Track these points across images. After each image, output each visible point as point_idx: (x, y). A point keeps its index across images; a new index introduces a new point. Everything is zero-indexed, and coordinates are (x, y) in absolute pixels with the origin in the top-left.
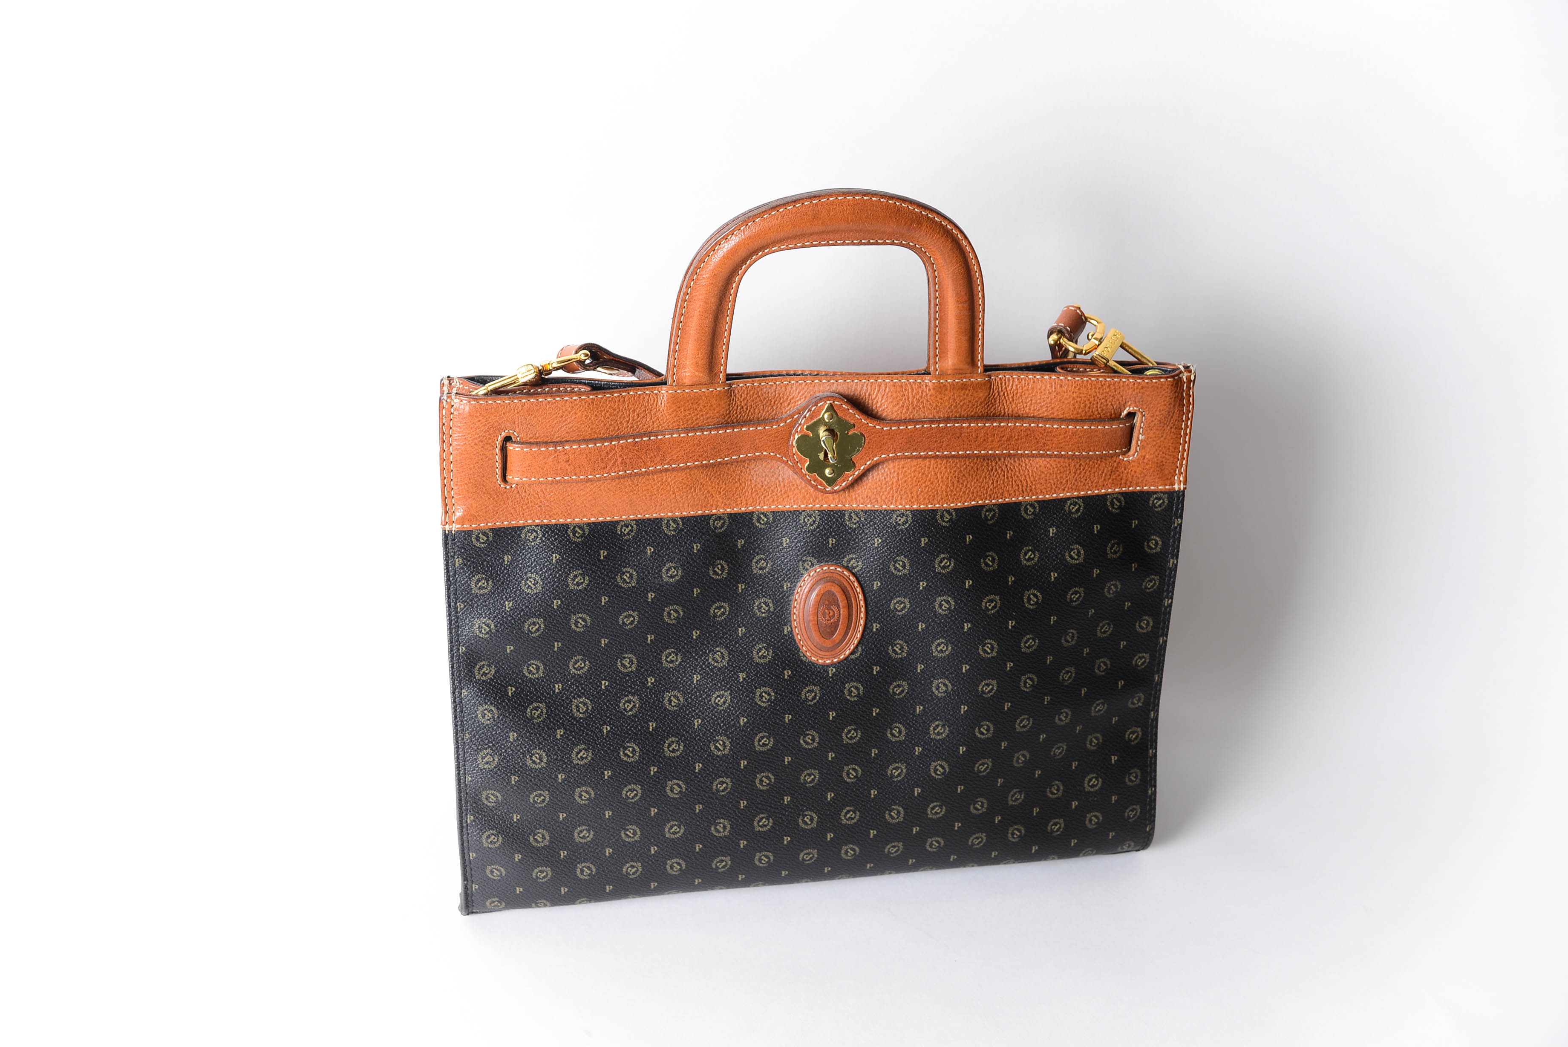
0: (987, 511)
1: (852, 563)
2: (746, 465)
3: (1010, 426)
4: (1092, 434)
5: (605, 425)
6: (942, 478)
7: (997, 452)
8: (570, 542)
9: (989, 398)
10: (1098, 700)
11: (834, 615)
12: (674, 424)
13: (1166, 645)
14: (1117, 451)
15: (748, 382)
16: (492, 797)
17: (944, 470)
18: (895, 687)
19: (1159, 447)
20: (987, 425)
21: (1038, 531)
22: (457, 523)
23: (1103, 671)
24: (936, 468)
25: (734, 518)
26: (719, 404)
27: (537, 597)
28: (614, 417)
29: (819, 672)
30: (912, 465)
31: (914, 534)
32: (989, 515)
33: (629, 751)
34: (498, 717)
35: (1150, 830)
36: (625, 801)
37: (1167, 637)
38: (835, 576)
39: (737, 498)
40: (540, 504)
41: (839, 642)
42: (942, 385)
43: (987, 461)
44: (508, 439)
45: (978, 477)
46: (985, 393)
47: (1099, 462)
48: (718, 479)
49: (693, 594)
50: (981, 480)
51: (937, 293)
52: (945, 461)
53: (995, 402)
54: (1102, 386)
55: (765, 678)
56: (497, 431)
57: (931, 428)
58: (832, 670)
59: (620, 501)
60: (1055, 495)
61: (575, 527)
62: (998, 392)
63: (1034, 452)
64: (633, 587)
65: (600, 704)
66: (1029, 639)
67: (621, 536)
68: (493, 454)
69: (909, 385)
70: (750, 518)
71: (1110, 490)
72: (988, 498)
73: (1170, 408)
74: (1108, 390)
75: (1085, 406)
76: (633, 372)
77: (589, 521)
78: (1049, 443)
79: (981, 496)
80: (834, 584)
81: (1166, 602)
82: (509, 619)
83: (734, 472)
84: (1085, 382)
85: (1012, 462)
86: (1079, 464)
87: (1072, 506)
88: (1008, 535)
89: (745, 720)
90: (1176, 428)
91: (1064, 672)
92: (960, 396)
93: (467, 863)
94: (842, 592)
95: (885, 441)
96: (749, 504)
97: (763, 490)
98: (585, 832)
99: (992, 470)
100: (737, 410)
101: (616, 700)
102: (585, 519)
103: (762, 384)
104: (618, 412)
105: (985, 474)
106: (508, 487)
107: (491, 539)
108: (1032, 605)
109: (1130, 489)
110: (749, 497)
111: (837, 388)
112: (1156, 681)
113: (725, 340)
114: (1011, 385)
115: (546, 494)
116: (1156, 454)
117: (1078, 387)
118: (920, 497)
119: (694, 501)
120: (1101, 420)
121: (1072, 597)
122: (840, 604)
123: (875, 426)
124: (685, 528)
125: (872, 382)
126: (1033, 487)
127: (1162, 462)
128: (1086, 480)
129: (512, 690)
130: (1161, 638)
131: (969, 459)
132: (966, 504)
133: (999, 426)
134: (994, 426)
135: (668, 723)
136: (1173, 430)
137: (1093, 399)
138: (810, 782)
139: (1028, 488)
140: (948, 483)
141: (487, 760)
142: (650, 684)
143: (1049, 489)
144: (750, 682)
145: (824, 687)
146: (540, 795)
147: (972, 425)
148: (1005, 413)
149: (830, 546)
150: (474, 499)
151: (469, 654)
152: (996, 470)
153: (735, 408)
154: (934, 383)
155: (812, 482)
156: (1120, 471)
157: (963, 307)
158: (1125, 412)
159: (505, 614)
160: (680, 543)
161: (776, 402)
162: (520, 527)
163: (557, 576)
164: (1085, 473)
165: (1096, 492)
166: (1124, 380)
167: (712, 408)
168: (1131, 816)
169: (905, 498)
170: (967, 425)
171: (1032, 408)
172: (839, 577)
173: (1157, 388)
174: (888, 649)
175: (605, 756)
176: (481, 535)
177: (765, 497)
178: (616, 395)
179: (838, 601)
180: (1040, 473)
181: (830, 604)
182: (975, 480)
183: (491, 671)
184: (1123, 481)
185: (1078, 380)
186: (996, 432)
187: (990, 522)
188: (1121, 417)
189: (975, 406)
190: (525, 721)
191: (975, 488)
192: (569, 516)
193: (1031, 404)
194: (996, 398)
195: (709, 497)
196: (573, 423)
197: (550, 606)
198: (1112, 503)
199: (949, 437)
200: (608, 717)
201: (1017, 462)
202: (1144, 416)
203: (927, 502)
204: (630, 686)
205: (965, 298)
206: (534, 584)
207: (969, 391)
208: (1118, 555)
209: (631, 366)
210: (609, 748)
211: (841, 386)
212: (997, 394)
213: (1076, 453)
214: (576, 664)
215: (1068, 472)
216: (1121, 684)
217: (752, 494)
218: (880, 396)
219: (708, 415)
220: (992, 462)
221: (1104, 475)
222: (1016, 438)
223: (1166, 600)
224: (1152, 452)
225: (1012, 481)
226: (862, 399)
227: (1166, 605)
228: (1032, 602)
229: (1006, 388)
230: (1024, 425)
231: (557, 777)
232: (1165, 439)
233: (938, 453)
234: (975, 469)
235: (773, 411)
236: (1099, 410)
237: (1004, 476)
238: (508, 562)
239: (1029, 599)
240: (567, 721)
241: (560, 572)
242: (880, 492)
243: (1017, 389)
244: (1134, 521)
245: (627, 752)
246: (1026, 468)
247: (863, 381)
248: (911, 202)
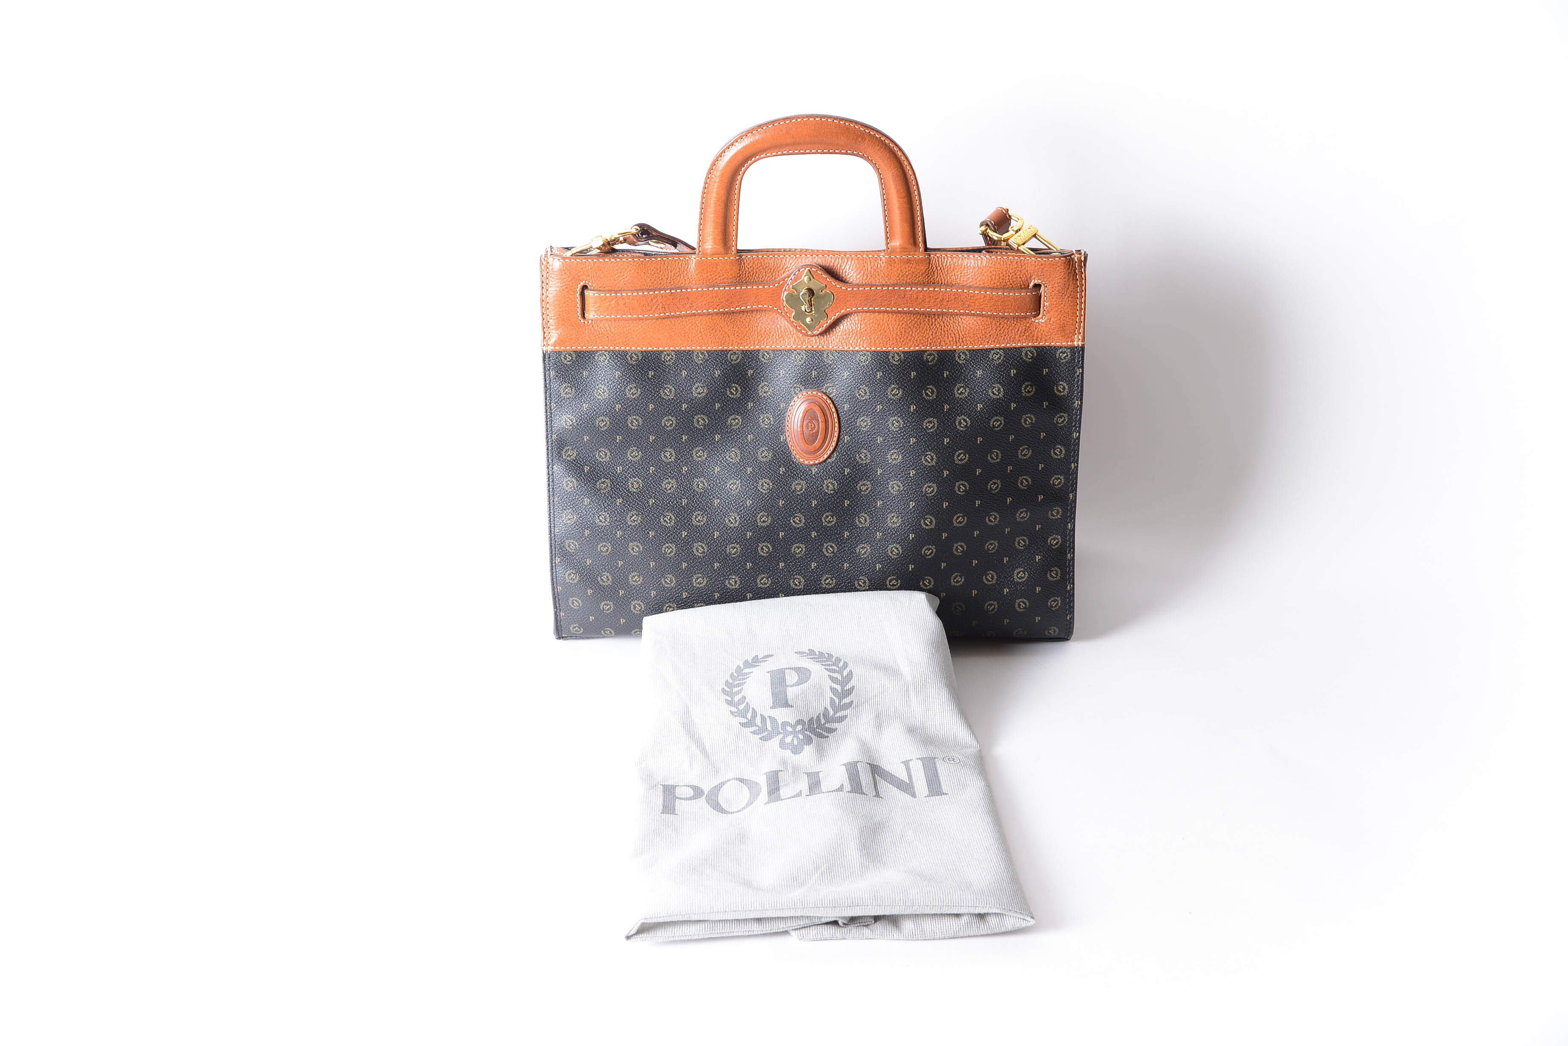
0: (928, 355)
1: (829, 390)
2: (754, 316)
3: (943, 291)
4: (1005, 299)
5: (651, 280)
6: (893, 328)
7: (933, 310)
8: (628, 364)
9: (929, 271)
10: (1021, 508)
11: (815, 427)
12: (700, 282)
13: (1077, 470)
14: (1028, 314)
15: (754, 255)
16: (573, 545)
17: (895, 323)
18: (862, 485)
19: (1061, 312)
20: (925, 289)
21: (968, 372)
22: (552, 346)
23: (1025, 486)
24: (888, 320)
25: (745, 353)
26: (732, 269)
27: (605, 401)
28: (657, 275)
29: (805, 470)
30: (871, 318)
31: (872, 369)
32: (929, 358)
33: (667, 518)
34: (577, 487)
35: (1071, 619)
36: (663, 556)
37: (1078, 464)
38: (816, 398)
39: (747, 339)
40: (607, 335)
41: (819, 448)
42: (892, 260)
43: (928, 317)
44: (585, 287)
45: (921, 329)
46: (925, 267)
47: (1015, 322)
48: (733, 324)
49: (715, 407)
50: (923, 332)
51: (884, 191)
52: (895, 316)
53: (934, 274)
54: (1012, 263)
55: (766, 472)
56: (577, 281)
57: (882, 291)
58: (815, 470)
59: (662, 335)
60: (981, 346)
61: (632, 354)
62: (936, 266)
63: (961, 311)
64: (672, 399)
65: (648, 483)
66: (961, 454)
67: (664, 362)
68: (575, 297)
69: (868, 259)
70: (757, 355)
71: (1024, 344)
72: (929, 345)
73: (1065, 281)
74: (1016, 266)
75: (1000, 278)
76: (675, 246)
77: (642, 350)
78: (972, 304)
79: (923, 343)
80: (815, 404)
81: (1075, 435)
82: (586, 416)
83: (745, 320)
84: (999, 260)
85: (948, 320)
86: (999, 323)
87: (995, 355)
88: (945, 374)
89: (751, 502)
90: (1072, 298)
91: (991, 482)
92: (906, 268)
93: (556, 595)
94: (821, 411)
95: (849, 299)
96: (756, 344)
97: (766, 334)
98: (636, 577)
99: (932, 325)
100: (745, 274)
101: (660, 482)
102: (639, 348)
103: (765, 257)
104: (660, 271)
105: (927, 327)
106: (586, 322)
107: (574, 359)
108: (962, 427)
109: (1041, 344)
110: (756, 339)
111: (817, 261)
112: (1071, 499)
113: (734, 222)
114: (945, 262)
115: (612, 328)
116: (1059, 317)
117: (993, 263)
118: (877, 341)
119: (715, 339)
120: (1012, 289)
121: (995, 423)
122: (819, 419)
123: (841, 287)
124: (710, 359)
125: (842, 257)
126: (964, 339)
127: (1064, 323)
128: (1005, 335)
129: (587, 468)
130: (1073, 464)
131: (913, 315)
132: (911, 348)
133: (934, 291)
134: (930, 291)
135: (696, 501)
136: (1070, 299)
137: (1005, 272)
138: (799, 553)
139: (961, 340)
140: (897, 332)
141: (568, 518)
142: (684, 472)
143: (977, 341)
144: (754, 475)
145: (809, 482)
146: (605, 546)
147: (913, 289)
148: (942, 283)
149: (813, 377)
150: (563, 329)
151: (559, 440)
152: (935, 325)
153: (744, 272)
154: (886, 258)
155: (798, 328)
156: (1032, 330)
157: (903, 201)
158: (1031, 285)
159: (583, 412)
160: (706, 369)
161: (775, 270)
162: (594, 351)
163: (619, 387)
164: (1004, 330)
165: (1014, 345)
166: (1028, 258)
167: (727, 272)
168: (1054, 606)
169: (866, 343)
170: (910, 288)
171: (962, 280)
172: (819, 400)
173: (1053, 265)
174: (856, 456)
175: (650, 521)
176: (567, 355)
177: (767, 339)
178: (659, 259)
179: (818, 417)
180: (969, 329)
181: (812, 419)
182: (918, 331)
183: (573, 454)
184: (1035, 338)
185: (994, 258)
186: (931, 295)
187: (930, 364)
188: (1030, 287)
189: (918, 276)
190: (595, 491)
191: (919, 337)
192: (628, 345)
193: (961, 276)
194: (935, 271)
195: (726, 337)
196: (628, 277)
197: (613, 408)
198: (1026, 354)
199: (896, 297)
200: (654, 493)
201: (952, 320)
202: (1046, 287)
203: (882, 345)
204: (670, 472)
205: (903, 195)
206: (603, 393)
207: (913, 264)
208: (1031, 394)
209: (674, 242)
210: (653, 515)
211: (820, 260)
212: (935, 268)
213: (995, 314)
214: (632, 453)
215: (990, 329)
216: (1040, 497)
217: (758, 336)
218: (848, 267)
219: (724, 277)
220: (932, 319)
221: (1019, 332)
222: (947, 300)
223: (1075, 433)
224: (1055, 316)
225: (948, 334)
226: (835, 269)
227: (1074, 437)
228: (962, 425)
229: (942, 263)
230: (953, 290)
231: (616, 533)
232: (1064, 306)
233: (888, 309)
234: (919, 323)
235: (773, 277)
236: (1011, 281)
237: (941, 329)
238: (586, 376)
239: (960, 423)
240: (624, 493)
241: (621, 385)
242: (849, 338)
243: (950, 265)
244: (1044, 370)
245: (665, 519)
246: (959, 325)
247: (836, 256)
248: (856, 123)
